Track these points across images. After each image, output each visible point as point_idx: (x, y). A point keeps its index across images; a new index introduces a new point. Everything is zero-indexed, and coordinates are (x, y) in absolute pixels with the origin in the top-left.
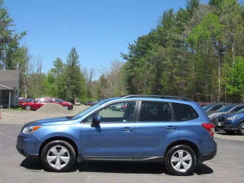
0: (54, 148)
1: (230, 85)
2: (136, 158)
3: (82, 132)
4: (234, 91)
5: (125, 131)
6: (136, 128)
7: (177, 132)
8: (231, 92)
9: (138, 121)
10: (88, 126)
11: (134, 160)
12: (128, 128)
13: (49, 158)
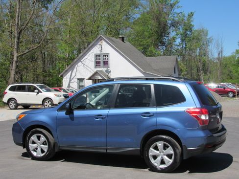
2: (110, 149)
3: (57, 120)
5: (97, 118)
6: (108, 116)
7: (154, 120)
9: (112, 107)
11: (108, 151)
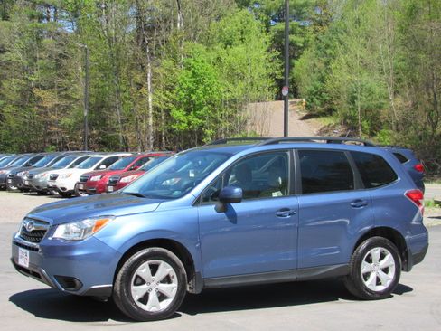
0: (144, 267)
1: (178, 109)
3: (199, 226)
4: (189, 123)
5: (281, 216)
8: (183, 127)
10: (210, 210)
12: (286, 209)
13: (135, 291)
